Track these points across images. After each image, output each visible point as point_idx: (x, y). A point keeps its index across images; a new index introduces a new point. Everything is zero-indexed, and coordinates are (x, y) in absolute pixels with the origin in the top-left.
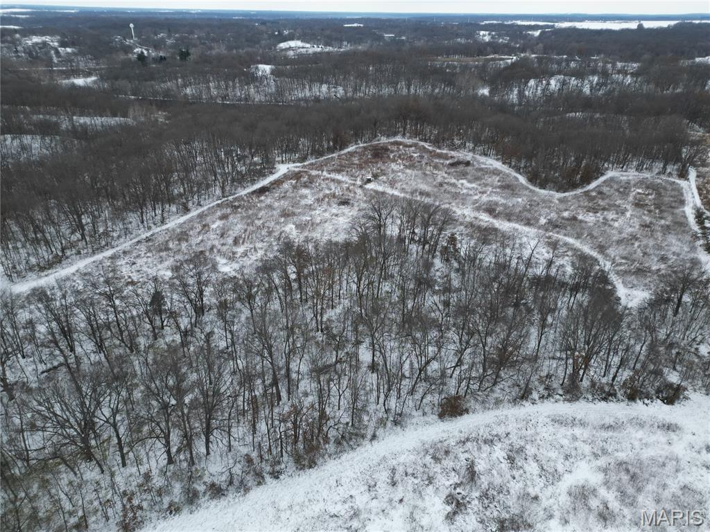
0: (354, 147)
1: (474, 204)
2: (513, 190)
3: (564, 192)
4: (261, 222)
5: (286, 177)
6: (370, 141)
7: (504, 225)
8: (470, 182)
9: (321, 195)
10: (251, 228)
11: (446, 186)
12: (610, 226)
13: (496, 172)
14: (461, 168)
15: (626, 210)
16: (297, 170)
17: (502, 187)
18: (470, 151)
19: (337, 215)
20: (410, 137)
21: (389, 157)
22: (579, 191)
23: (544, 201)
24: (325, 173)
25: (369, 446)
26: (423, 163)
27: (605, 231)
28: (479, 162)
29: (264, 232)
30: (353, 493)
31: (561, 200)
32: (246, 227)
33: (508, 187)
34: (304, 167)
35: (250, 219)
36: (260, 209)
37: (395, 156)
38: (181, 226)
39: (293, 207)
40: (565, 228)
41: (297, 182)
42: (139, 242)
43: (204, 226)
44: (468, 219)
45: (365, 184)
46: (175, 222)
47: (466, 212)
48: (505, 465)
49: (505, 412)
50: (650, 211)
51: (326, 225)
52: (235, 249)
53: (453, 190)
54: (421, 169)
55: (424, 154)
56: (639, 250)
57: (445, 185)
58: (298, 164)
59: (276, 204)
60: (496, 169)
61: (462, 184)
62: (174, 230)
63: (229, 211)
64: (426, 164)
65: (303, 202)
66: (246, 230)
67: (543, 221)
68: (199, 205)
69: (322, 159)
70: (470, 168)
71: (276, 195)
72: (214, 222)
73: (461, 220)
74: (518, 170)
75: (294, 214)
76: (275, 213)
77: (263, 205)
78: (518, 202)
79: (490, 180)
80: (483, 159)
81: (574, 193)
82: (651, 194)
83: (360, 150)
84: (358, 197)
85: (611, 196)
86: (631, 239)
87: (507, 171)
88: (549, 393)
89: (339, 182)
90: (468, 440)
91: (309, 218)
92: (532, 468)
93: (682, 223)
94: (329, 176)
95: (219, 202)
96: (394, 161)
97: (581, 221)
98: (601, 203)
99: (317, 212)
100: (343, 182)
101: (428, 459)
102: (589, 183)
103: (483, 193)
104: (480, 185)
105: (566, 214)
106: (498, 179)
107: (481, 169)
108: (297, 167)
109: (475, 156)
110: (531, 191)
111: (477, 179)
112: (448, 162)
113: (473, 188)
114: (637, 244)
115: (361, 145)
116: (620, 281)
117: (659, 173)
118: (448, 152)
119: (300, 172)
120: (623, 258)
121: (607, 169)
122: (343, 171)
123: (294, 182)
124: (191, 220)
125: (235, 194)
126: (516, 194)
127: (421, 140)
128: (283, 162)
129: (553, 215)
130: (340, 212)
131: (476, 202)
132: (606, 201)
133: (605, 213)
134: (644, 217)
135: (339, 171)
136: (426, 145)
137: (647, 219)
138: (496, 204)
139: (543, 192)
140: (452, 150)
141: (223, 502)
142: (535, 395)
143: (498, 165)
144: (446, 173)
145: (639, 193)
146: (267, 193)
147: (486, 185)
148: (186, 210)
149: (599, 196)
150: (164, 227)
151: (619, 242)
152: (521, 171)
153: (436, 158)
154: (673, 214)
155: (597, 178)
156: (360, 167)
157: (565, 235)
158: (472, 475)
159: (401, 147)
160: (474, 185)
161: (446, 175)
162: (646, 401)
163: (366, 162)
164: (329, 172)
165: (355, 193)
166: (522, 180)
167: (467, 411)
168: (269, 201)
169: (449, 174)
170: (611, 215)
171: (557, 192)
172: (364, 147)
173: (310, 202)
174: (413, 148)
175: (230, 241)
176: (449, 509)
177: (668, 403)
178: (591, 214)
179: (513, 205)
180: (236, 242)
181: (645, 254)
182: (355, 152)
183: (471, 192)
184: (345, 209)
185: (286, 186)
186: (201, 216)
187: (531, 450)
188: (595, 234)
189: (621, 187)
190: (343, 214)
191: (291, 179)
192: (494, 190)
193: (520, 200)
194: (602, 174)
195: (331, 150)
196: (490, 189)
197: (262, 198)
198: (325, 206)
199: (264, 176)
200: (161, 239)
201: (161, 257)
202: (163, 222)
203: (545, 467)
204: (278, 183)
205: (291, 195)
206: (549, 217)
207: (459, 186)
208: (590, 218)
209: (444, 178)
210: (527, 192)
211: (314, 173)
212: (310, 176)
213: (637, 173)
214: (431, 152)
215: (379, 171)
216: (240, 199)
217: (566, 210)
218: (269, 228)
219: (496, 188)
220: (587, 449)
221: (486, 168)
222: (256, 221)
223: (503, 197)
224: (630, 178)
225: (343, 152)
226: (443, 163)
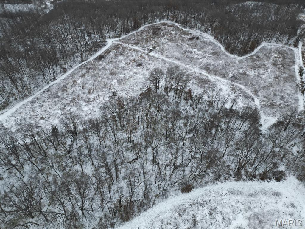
0: (144, 27)
2: (218, 55)
3: (241, 56)
4: (101, 78)
5: (111, 48)
6: (152, 23)
7: (213, 78)
8: (198, 50)
9: (128, 60)
10: (96, 83)
11: (187, 54)
12: (261, 78)
13: (211, 44)
14: (194, 41)
15: (268, 68)
16: (117, 43)
17: (213, 54)
18: (199, 29)
19: (136, 73)
20: (171, 20)
21: (160, 34)
22: (249, 55)
23: (232, 62)
24: (130, 45)
25: (152, 209)
26: (177, 38)
27: (258, 81)
28: (203, 38)
29: (102, 85)
31: (240, 62)
32: (94, 82)
33: (216, 54)
34: (120, 41)
35: (95, 77)
36: (100, 70)
37: (163, 33)
38: (63, 81)
39: (115, 68)
40: (240, 79)
41: (117, 52)
42: (44, 92)
43: (74, 81)
44: (197, 75)
45: (149, 52)
46: (60, 78)
47: (196, 70)
48: (208, 217)
50: (279, 68)
51: (132, 79)
52: (89, 96)
53: (190, 56)
54: (176, 42)
55: (177, 32)
56: (272, 92)
57: (187, 52)
58: (117, 39)
59: (107, 67)
60: (211, 42)
61: (195, 52)
62: (60, 84)
63: (85, 71)
65: (120, 65)
66: (94, 84)
67: (231, 75)
68: (71, 67)
69: (129, 35)
70: (199, 41)
71: (107, 60)
72: (78, 79)
73: (193, 75)
74: (220, 42)
75: (116, 73)
76: (107, 72)
77: (101, 67)
79: (208, 49)
80: (205, 35)
81: (246, 57)
82: (281, 57)
83: (147, 29)
84: (146, 61)
85: (262, 59)
86: (269, 86)
87: (216, 43)
89: (137, 51)
90: (193, 204)
91: (123, 76)
92: (219, 218)
93: (293, 76)
94: (132, 47)
95: (80, 65)
96: (163, 36)
97: (248, 75)
98: (258, 63)
99: (127, 71)
100: (139, 51)
102: (253, 51)
103: (204, 57)
104: (203, 52)
105: (241, 71)
106: (211, 48)
107: (204, 42)
108: (116, 41)
109: (201, 32)
110: (227, 56)
111: (202, 48)
112: (188, 37)
113: (200, 54)
114: (272, 89)
115: (147, 25)
116: (262, 111)
117: (285, 44)
118: (189, 30)
120: (265, 97)
121: (262, 41)
122: (139, 44)
123: (115, 51)
124: (67, 77)
125: (87, 59)
126: (219, 58)
127: (176, 22)
128: (109, 37)
129: (236, 72)
130: (138, 71)
131: (201, 63)
132: (260, 62)
133: (259, 70)
134: (276, 72)
135: (137, 44)
136: (178, 25)
137: (278, 73)
138: (210, 65)
139: (232, 56)
140: (191, 29)
142: (222, 178)
143: (212, 39)
144: (187, 44)
145: (275, 57)
146: (103, 59)
147: (206, 52)
148: (65, 71)
149: (257, 59)
150: (55, 82)
151: (264, 88)
152: (223, 42)
153: (183, 35)
154: (289, 70)
155: (257, 47)
156: (147, 41)
157: (240, 84)
159: (166, 27)
160: (200, 52)
161: (187, 46)
162: (268, 180)
163: (150, 38)
164: (132, 44)
165: (145, 58)
166: (223, 48)
167: (193, 188)
168: (104, 64)
169: (189, 45)
170: (262, 71)
171: (238, 56)
172: (149, 27)
173: (123, 65)
174: (172, 28)
175: (87, 91)
177: (277, 181)
178: (253, 70)
179: (218, 65)
180: (89, 92)
181: (275, 95)
182: (145, 30)
183: (199, 57)
184: (140, 69)
185: (112, 54)
186: (72, 75)
187: (219, 209)
188: (254, 83)
189: (267, 53)
191: (114, 49)
192: (209, 56)
193: (221, 62)
194: (260, 44)
195: (133, 29)
197: (101, 62)
198: (131, 68)
199: (101, 47)
201: (55, 102)
202: (54, 78)
204: (108, 52)
205: (114, 60)
206: (233, 73)
207: (193, 53)
208: (252, 73)
209: (187, 48)
210: (224, 57)
211: (125, 45)
212: (123, 47)
213: (275, 44)
214: (180, 30)
215: (156, 44)
216: (90, 63)
217: (242, 68)
218: (104, 82)
219: (210, 54)
221: (206, 41)
222: (98, 78)
223: (213, 60)
224: (272, 47)
225: (138, 30)
226: (186, 38)
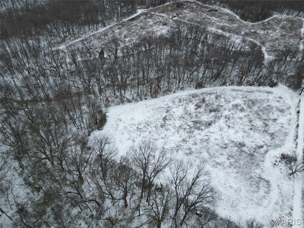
0: (169, 3)
1: (216, 26)
3: (254, 23)
4: (134, 30)
5: (141, 15)
7: (227, 34)
8: (216, 18)
9: (156, 21)
10: (130, 33)
12: (269, 35)
14: (213, 12)
15: (277, 30)
16: (145, 12)
17: (229, 20)
18: (218, 6)
19: (162, 29)
21: (183, 7)
22: (260, 22)
23: (245, 26)
24: (157, 13)
25: (173, 94)
27: (266, 37)
28: (221, 10)
29: (135, 34)
30: (168, 103)
31: (252, 26)
32: (128, 32)
33: (232, 20)
34: (148, 10)
35: (129, 30)
36: (133, 26)
37: (186, 7)
38: (104, 31)
39: (145, 25)
40: (251, 35)
41: (146, 16)
42: (90, 36)
43: (113, 31)
44: (213, 32)
45: (173, 18)
46: (101, 30)
47: (213, 29)
48: (214, 99)
49: (217, 88)
50: (286, 30)
51: (158, 32)
52: (125, 39)
53: (209, 21)
54: (196, 12)
55: (198, 7)
56: (277, 44)
57: (206, 19)
58: (146, 10)
59: (138, 24)
60: (228, 13)
61: (213, 19)
62: (102, 33)
63: (121, 26)
64: (199, 10)
65: (149, 24)
66: (128, 33)
67: (243, 33)
68: (109, 24)
69: (156, 8)
70: (217, 12)
71: (138, 21)
72: (116, 30)
73: (210, 32)
74: (237, 14)
75: (145, 28)
76: (138, 27)
77: (134, 25)
78: (234, 26)
79: (224, 17)
80: (223, 9)
81: (258, 23)
82: (289, 24)
83: (172, 4)
84: (170, 23)
85: (272, 24)
86: (275, 40)
87: (232, 14)
88: (232, 84)
89: (163, 17)
90: (204, 93)
91: (151, 30)
92: (223, 100)
93: (297, 35)
94: (159, 14)
95: (117, 23)
96: (185, 9)
97: (258, 33)
98: (268, 27)
99: (154, 28)
100: (164, 17)
101: (191, 97)
102: (265, 19)
103: (220, 22)
104: (220, 19)
105: (252, 31)
106: (228, 17)
107: (222, 13)
108: (145, 11)
109: (220, 8)
111: (219, 17)
112: (208, 10)
113: (217, 20)
114: (277, 42)
115: (172, 2)
116: (267, 54)
117: (296, 16)
118: (209, 6)
119: (147, 13)
120: (270, 46)
121: (274, 14)
122: (164, 12)
123: (145, 16)
124: (107, 29)
125: (122, 20)
126: (234, 23)
128: (139, 9)
129: (247, 31)
130: (163, 28)
131: (218, 25)
132: (270, 26)
133: (268, 30)
135: (163, 13)
136: (199, 3)
137: (284, 33)
138: (225, 26)
139: (245, 22)
140: (211, 5)
141: (131, 103)
142: (228, 84)
143: (229, 11)
144: (207, 14)
145: (284, 24)
146: (135, 20)
147: (222, 19)
148: (105, 26)
149: (268, 24)
150: (98, 31)
151: (270, 41)
152: (238, 14)
153: (203, 8)
154: (296, 31)
155: (269, 18)
156: (171, 11)
157: (250, 38)
158: (204, 100)
159: (189, 3)
160: (217, 19)
161: (206, 15)
162: (264, 86)
163: (174, 9)
164: (159, 13)
165: (169, 21)
166: (238, 17)
167: (204, 87)
168: (135, 23)
169: (208, 14)
170: (270, 31)
171: (251, 22)
172: (173, 3)
173: (151, 24)
174: (194, 4)
175: (123, 37)
176: (196, 107)
177: (271, 87)
178: (262, 31)
180: (125, 37)
181: (279, 45)
182: (169, 5)
183: (216, 22)
184: (165, 27)
185: (142, 18)
186: (111, 28)
187: (223, 96)
188: (262, 38)
189: (278, 21)
190: (165, 29)
191: (143, 15)
192: (226, 21)
193: (235, 25)
194: (272, 16)
195: (160, 4)
196: (224, 21)
197: (133, 22)
198: (157, 26)
199: (133, 14)
200: (97, 35)
201: (99, 41)
202: (97, 30)
203: (226, 100)
204: (138, 17)
205: (144, 21)
206: (245, 32)
207: (211, 19)
209: (206, 16)
210: (239, 22)
211: (153, 13)
212: (151, 14)
213: (286, 16)
214: (201, 6)
215: (179, 13)
216: (124, 22)
217: (253, 29)
218: (137, 33)
219: (226, 20)
220: (241, 97)
221: (224, 13)
222: (132, 30)
223: (229, 24)
224: (283, 18)
225: (164, 5)
226: (206, 10)
